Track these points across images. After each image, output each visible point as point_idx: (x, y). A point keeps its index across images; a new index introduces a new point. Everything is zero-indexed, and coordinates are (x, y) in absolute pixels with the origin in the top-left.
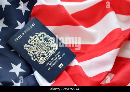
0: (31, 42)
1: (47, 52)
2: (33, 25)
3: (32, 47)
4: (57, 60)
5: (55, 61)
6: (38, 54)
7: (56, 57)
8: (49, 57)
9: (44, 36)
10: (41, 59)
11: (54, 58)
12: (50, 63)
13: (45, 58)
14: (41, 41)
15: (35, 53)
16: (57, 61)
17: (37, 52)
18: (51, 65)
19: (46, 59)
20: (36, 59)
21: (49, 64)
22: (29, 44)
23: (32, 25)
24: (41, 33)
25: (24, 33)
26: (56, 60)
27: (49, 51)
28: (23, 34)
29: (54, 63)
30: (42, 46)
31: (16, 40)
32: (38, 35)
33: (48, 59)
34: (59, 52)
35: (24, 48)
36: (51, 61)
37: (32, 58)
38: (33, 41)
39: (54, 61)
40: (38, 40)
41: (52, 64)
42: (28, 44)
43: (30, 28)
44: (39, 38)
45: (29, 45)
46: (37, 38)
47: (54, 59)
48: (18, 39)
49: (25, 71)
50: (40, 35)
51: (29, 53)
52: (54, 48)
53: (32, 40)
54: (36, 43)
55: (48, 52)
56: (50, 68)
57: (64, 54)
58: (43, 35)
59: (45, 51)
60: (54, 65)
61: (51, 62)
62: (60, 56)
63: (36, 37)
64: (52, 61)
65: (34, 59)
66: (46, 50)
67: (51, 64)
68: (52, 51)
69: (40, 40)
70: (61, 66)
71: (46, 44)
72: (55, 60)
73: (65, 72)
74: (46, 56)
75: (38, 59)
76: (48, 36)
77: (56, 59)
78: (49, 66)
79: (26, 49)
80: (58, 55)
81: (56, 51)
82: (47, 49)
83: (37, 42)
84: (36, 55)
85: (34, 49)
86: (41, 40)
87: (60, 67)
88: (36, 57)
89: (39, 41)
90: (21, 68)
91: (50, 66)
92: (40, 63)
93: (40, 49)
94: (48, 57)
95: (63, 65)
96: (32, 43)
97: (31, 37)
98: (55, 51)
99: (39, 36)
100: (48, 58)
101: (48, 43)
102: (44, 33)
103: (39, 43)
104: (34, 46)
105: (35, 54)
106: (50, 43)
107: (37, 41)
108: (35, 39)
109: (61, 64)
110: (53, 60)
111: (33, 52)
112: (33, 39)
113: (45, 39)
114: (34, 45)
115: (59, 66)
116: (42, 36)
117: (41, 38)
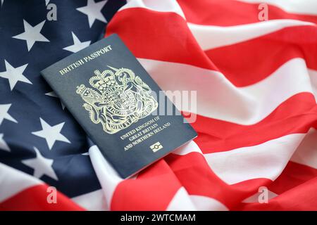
0: (95, 82)
2: (108, 49)
3: (96, 93)
4: (149, 132)
5: (144, 135)
6: (107, 111)
7: (147, 127)
8: (133, 122)
9: (128, 76)
10: (111, 123)
11: (143, 126)
12: (132, 136)
13: (122, 122)
14: (119, 86)
15: (100, 108)
16: (150, 135)
17: (105, 107)
18: (134, 141)
19: (124, 124)
20: (100, 120)
21: (127, 138)
22: (91, 87)
23: (106, 50)
24: (123, 70)
25: (84, 61)
26: (146, 133)
28: (81, 62)
30: (119, 96)
31: (62, 72)
33: (127, 126)
34: (158, 118)
35: (78, 92)
36: (134, 131)
37: (92, 117)
38: (101, 82)
40: (113, 82)
41: (137, 139)
42: (88, 85)
43: (98, 53)
44: (116, 78)
45: (88, 89)
46: (111, 78)
47: (143, 129)
48: (66, 71)
49: (69, 142)
50: (119, 72)
51: (85, 105)
52: (146, 106)
53: (99, 78)
54: (106, 87)
56: (130, 146)
57: (168, 124)
58: (125, 75)
60: (139, 141)
62: (158, 127)
63: (108, 75)
64: (137, 133)
65: (96, 119)
66: (127, 106)
67: (134, 138)
68: (142, 111)
69: (117, 83)
70: (156, 147)
72: (144, 132)
73: (164, 162)
74: (126, 120)
75: (105, 122)
76: (138, 79)
77: (147, 131)
78: (127, 141)
79: (82, 95)
80: (154, 123)
83: (110, 86)
84: (101, 112)
85: (100, 98)
86: (120, 83)
87: (155, 151)
88: (100, 117)
89: (115, 84)
91: (131, 142)
92: (108, 130)
93: (113, 102)
94: (130, 121)
95: (161, 147)
96: (97, 85)
97: (97, 72)
99: (117, 74)
100: (128, 124)
101: (134, 93)
102: (130, 72)
103: (113, 89)
104: (101, 91)
105: (100, 110)
107: (109, 83)
108: (106, 79)
109: (158, 143)
110: (141, 131)
111: (96, 104)
112: (102, 78)
113: (129, 84)
114: (103, 90)
115: (152, 147)
116: (123, 75)
117: (121, 80)
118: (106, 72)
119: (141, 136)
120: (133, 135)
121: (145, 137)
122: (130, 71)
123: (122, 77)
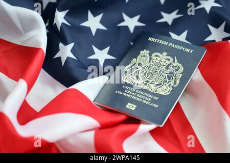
0: (156, 56)
1: (147, 81)
2: (190, 51)
3: (148, 60)
5: (136, 96)
6: (139, 70)
7: (144, 96)
9: (177, 70)
10: (131, 77)
11: (142, 93)
13: (137, 82)
14: (164, 68)
15: (138, 67)
16: (138, 99)
17: (141, 68)
18: (126, 93)
19: (135, 83)
21: (126, 89)
22: (150, 56)
23: (188, 50)
24: (180, 65)
25: (168, 44)
26: (138, 97)
27: (151, 83)
28: (166, 43)
29: (132, 95)
30: (156, 72)
31: (150, 39)
32: (174, 61)
35: (141, 52)
36: (134, 90)
38: (159, 59)
40: (165, 64)
41: (128, 94)
44: (170, 64)
45: (148, 55)
46: (167, 62)
47: (140, 94)
48: (153, 40)
50: (176, 63)
52: (161, 89)
55: (150, 83)
56: (121, 93)
57: (156, 106)
58: (177, 68)
59: (149, 79)
60: (129, 96)
62: (149, 101)
63: (169, 60)
64: (134, 92)
66: (151, 79)
67: (129, 92)
69: (165, 66)
70: (131, 107)
72: (138, 95)
76: (180, 76)
79: (141, 55)
80: (150, 98)
81: (157, 92)
82: (154, 80)
85: (145, 63)
91: (124, 92)
92: (124, 78)
93: (149, 70)
95: (133, 109)
96: (155, 58)
99: (173, 63)
101: (165, 78)
104: (151, 62)
106: (168, 81)
108: (164, 60)
109: (135, 106)
110: (138, 93)
112: (162, 58)
113: (171, 73)
114: (153, 62)
117: (171, 68)
118: (169, 57)
119: (134, 95)
120: (131, 91)
121: (133, 97)
122: (183, 69)
123: (173, 67)
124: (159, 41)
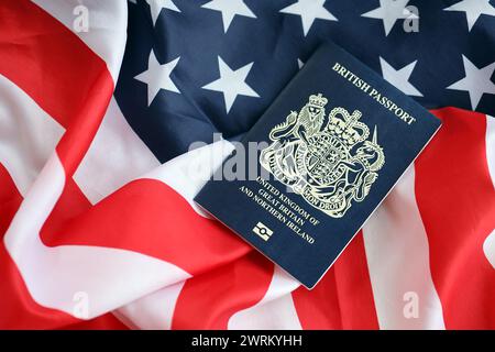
0: (339, 116)
1: (307, 177)
2: (408, 120)
3: (321, 123)
4: (284, 214)
5: (277, 208)
6: (296, 146)
7: (292, 210)
9: (372, 161)
11: (290, 203)
12: (268, 191)
13: (286, 173)
14: (347, 152)
15: (297, 135)
16: (279, 217)
17: (301, 141)
18: (261, 197)
19: (282, 175)
20: (276, 140)
21: (261, 186)
22: (327, 112)
23: (404, 117)
24: (380, 151)
25: (370, 91)
26: (281, 212)
27: (314, 183)
28: (365, 87)
29: (271, 204)
30: (329, 156)
31: (336, 67)
32: (370, 139)
33: (282, 181)
34: (316, 222)
35: (311, 98)
36: (277, 193)
38: (342, 125)
39: (279, 205)
40: (351, 142)
41: (265, 200)
42: (328, 109)
43: (394, 107)
44: (361, 144)
45: (323, 110)
46: (357, 137)
47: (286, 205)
48: (342, 72)
49: (228, 110)
50: (372, 145)
51: (294, 114)
53: (348, 120)
54: (336, 134)
55: (311, 181)
57: (311, 240)
58: (372, 156)
59: (312, 171)
60: (264, 204)
61: (272, 195)
62: (299, 226)
63: (360, 132)
64: (277, 198)
66: (316, 172)
67: (265, 195)
68: (317, 196)
69: (351, 147)
70: (263, 231)
71: (340, 170)
72: (282, 207)
77: (285, 211)
79: (309, 104)
80: (303, 218)
84: (291, 138)
85: (313, 130)
86: (353, 152)
87: (256, 230)
88: (283, 139)
89: (348, 145)
90: (239, 97)
91: (256, 193)
93: (315, 150)
94: (292, 183)
95: (266, 238)
96: (335, 120)
97: (357, 114)
98: (318, 205)
99: (367, 143)
100: (286, 181)
101: (344, 177)
102: (381, 161)
103: (339, 145)
104: (326, 129)
105: (293, 136)
106: (347, 184)
108: (351, 131)
109: (270, 232)
110: (282, 202)
111: (302, 129)
112: (349, 124)
113: (358, 166)
114: (329, 130)
115: (260, 225)
116: (371, 153)
117: (360, 152)
118: (363, 126)
119: (273, 206)
120: (270, 193)
121: (272, 210)
123: (365, 151)
124: (354, 79)
